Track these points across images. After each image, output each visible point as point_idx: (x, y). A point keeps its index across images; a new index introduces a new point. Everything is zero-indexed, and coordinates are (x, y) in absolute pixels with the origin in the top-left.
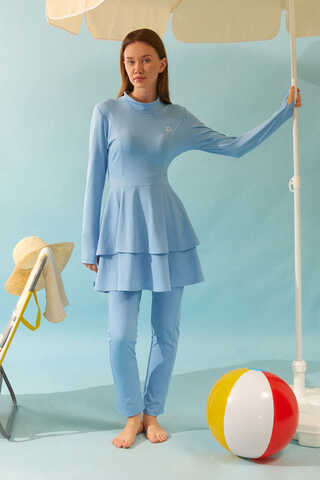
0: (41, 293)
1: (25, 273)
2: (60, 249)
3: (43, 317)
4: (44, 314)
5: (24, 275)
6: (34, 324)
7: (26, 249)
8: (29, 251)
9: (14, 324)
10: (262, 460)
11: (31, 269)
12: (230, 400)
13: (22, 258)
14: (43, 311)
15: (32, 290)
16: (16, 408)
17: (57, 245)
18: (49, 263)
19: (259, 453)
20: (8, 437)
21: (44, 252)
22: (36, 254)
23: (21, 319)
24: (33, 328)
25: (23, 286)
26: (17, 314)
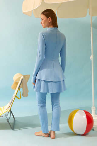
0: (21, 89)
1: (17, 83)
2: (26, 77)
3: (22, 96)
4: (22, 95)
5: (16, 84)
6: (19, 98)
7: (17, 77)
8: (18, 77)
9: (14, 98)
10: (84, 135)
11: (18, 82)
12: (74, 118)
13: (16, 79)
15: (19, 88)
16: (15, 121)
17: (26, 75)
18: (24, 80)
19: (83, 133)
20: (13, 129)
21: (22, 77)
22: (20, 78)
23: (16, 96)
24: (19, 99)
25: (16, 87)
26: (15, 95)
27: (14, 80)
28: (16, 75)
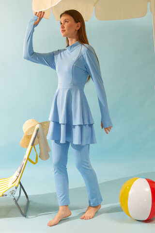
0: (37, 146)
1: (29, 137)
2: (45, 124)
3: (39, 158)
4: (40, 156)
5: (28, 138)
6: (35, 162)
7: (29, 126)
8: (31, 127)
9: (24, 162)
10: (148, 221)
11: (32, 135)
12: (130, 193)
13: (27, 129)
14: (39, 155)
15: (33, 145)
16: (28, 202)
17: (44, 123)
18: (40, 132)
19: (146, 218)
20: (25, 216)
21: (38, 126)
22: (34, 127)
23: (28, 159)
24: (35, 164)
25: (29, 143)
26: (26, 157)
27: (25, 132)
28: (26, 122)
